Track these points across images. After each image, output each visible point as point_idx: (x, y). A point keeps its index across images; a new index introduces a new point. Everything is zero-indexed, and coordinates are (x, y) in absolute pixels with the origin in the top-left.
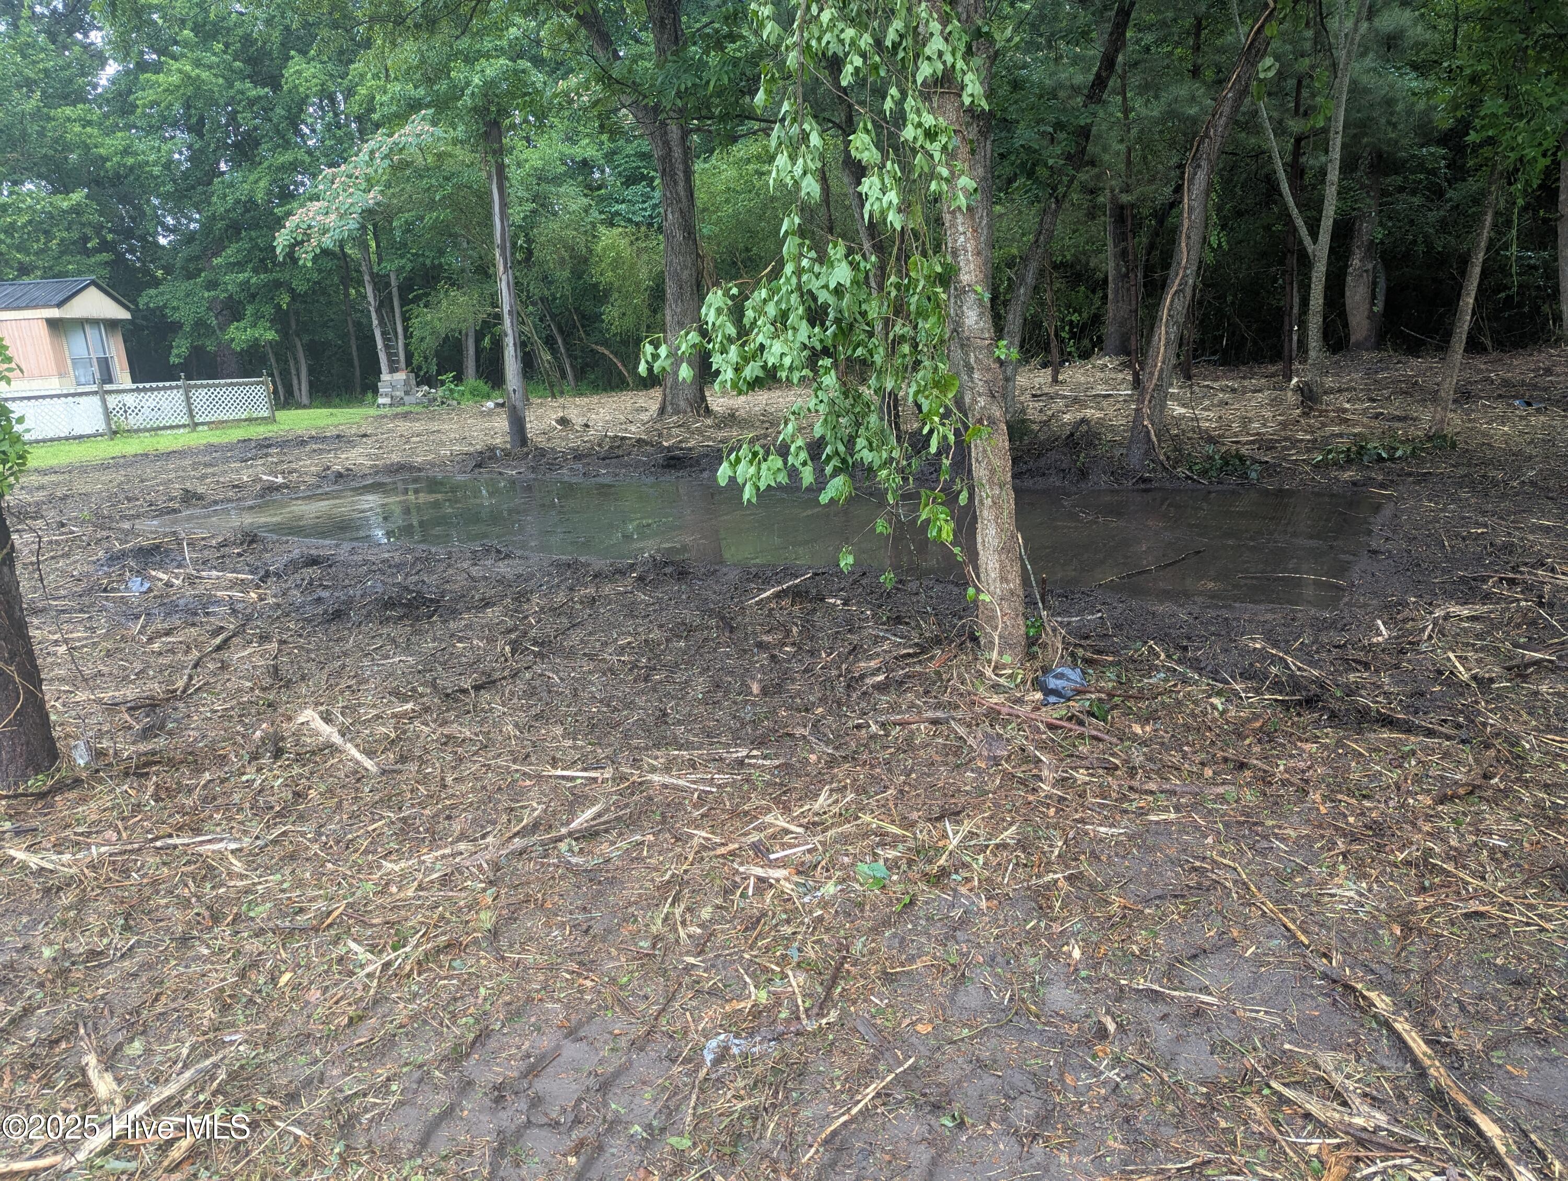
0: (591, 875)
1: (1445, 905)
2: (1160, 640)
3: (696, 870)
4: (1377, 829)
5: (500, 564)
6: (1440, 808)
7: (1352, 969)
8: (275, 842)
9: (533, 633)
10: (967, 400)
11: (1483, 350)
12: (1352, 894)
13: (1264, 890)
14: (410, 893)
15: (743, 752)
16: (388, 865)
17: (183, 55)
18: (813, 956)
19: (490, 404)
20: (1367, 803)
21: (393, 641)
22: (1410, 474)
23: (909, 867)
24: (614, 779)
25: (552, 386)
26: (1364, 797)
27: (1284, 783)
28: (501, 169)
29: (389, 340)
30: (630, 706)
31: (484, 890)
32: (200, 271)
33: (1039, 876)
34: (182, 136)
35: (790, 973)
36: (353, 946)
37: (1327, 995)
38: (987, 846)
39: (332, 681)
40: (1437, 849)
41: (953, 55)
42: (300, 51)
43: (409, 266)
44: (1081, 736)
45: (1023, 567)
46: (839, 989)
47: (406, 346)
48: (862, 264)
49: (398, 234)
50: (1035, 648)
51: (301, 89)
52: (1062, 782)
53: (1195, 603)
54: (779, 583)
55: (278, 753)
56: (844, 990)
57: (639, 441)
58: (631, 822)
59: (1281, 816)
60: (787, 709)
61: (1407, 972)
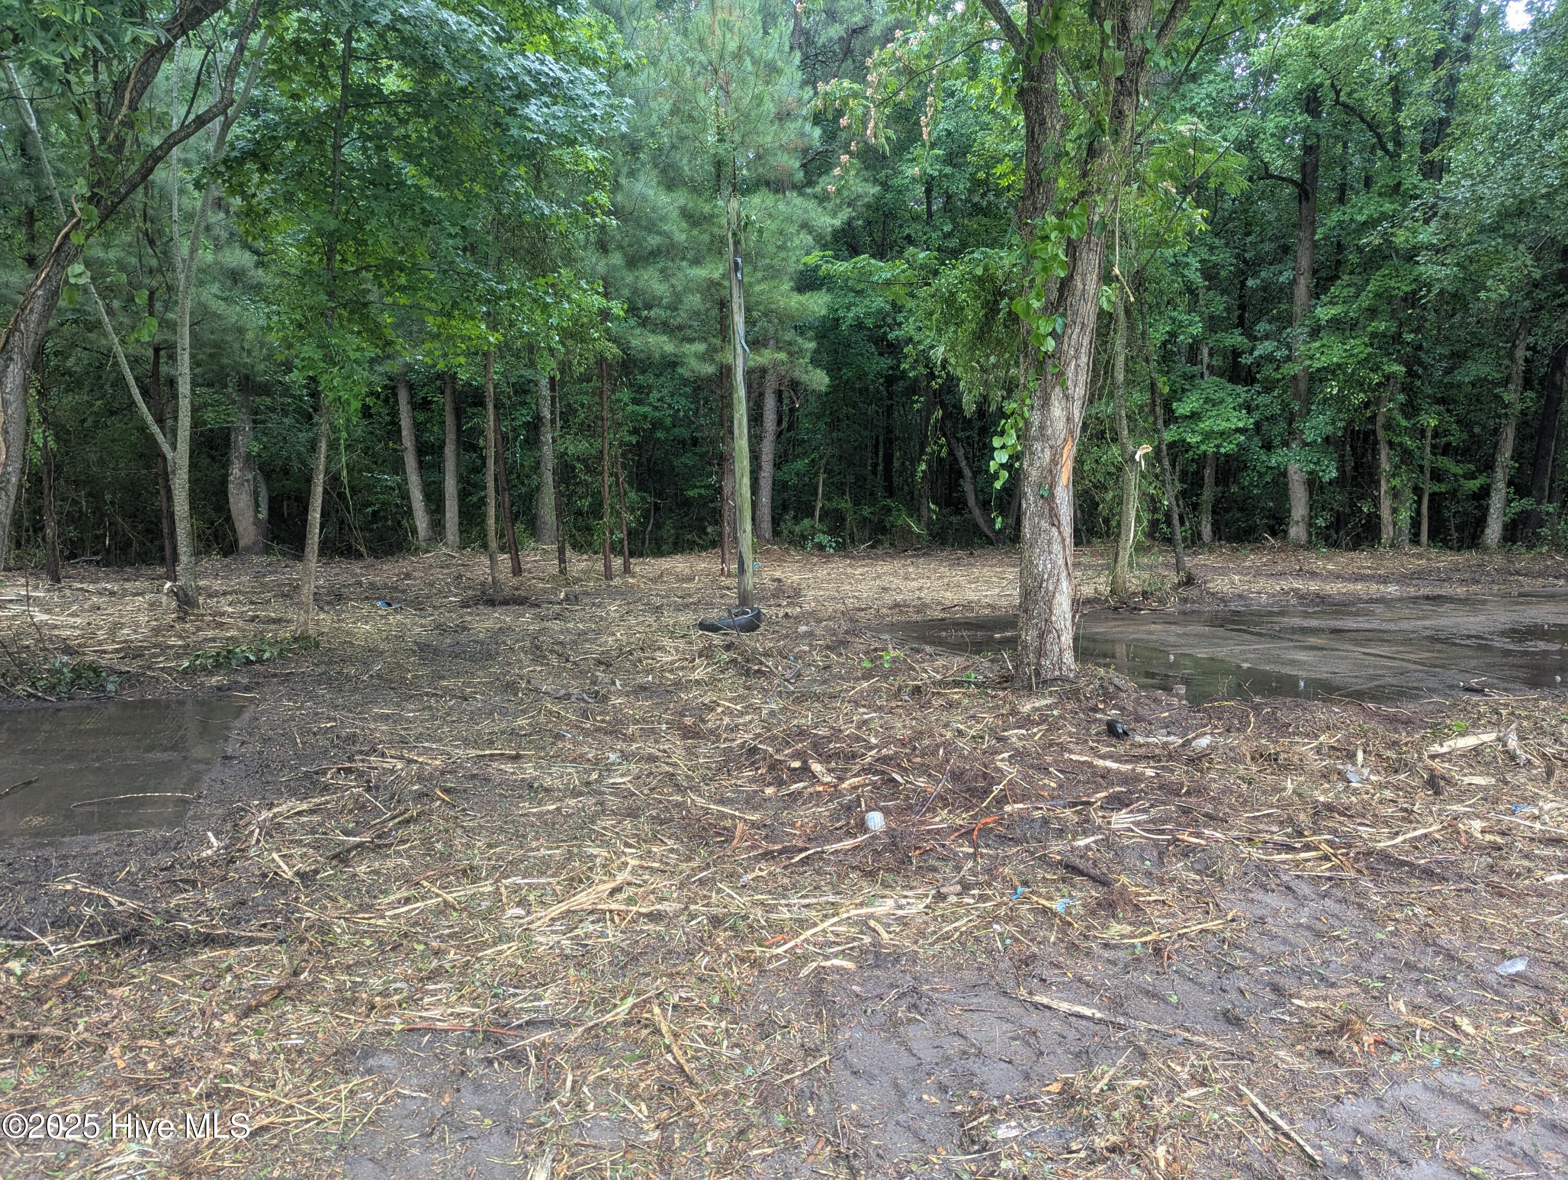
4: (176, 1067)
6: (244, 1022)
11: (359, 556)
12: (133, 1157)
20: (169, 1041)
22: (275, 675)
26: (169, 1034)
27: (81, 1045)
40: (235, 1070)
53: (11, 847)
59: (69, 1089)
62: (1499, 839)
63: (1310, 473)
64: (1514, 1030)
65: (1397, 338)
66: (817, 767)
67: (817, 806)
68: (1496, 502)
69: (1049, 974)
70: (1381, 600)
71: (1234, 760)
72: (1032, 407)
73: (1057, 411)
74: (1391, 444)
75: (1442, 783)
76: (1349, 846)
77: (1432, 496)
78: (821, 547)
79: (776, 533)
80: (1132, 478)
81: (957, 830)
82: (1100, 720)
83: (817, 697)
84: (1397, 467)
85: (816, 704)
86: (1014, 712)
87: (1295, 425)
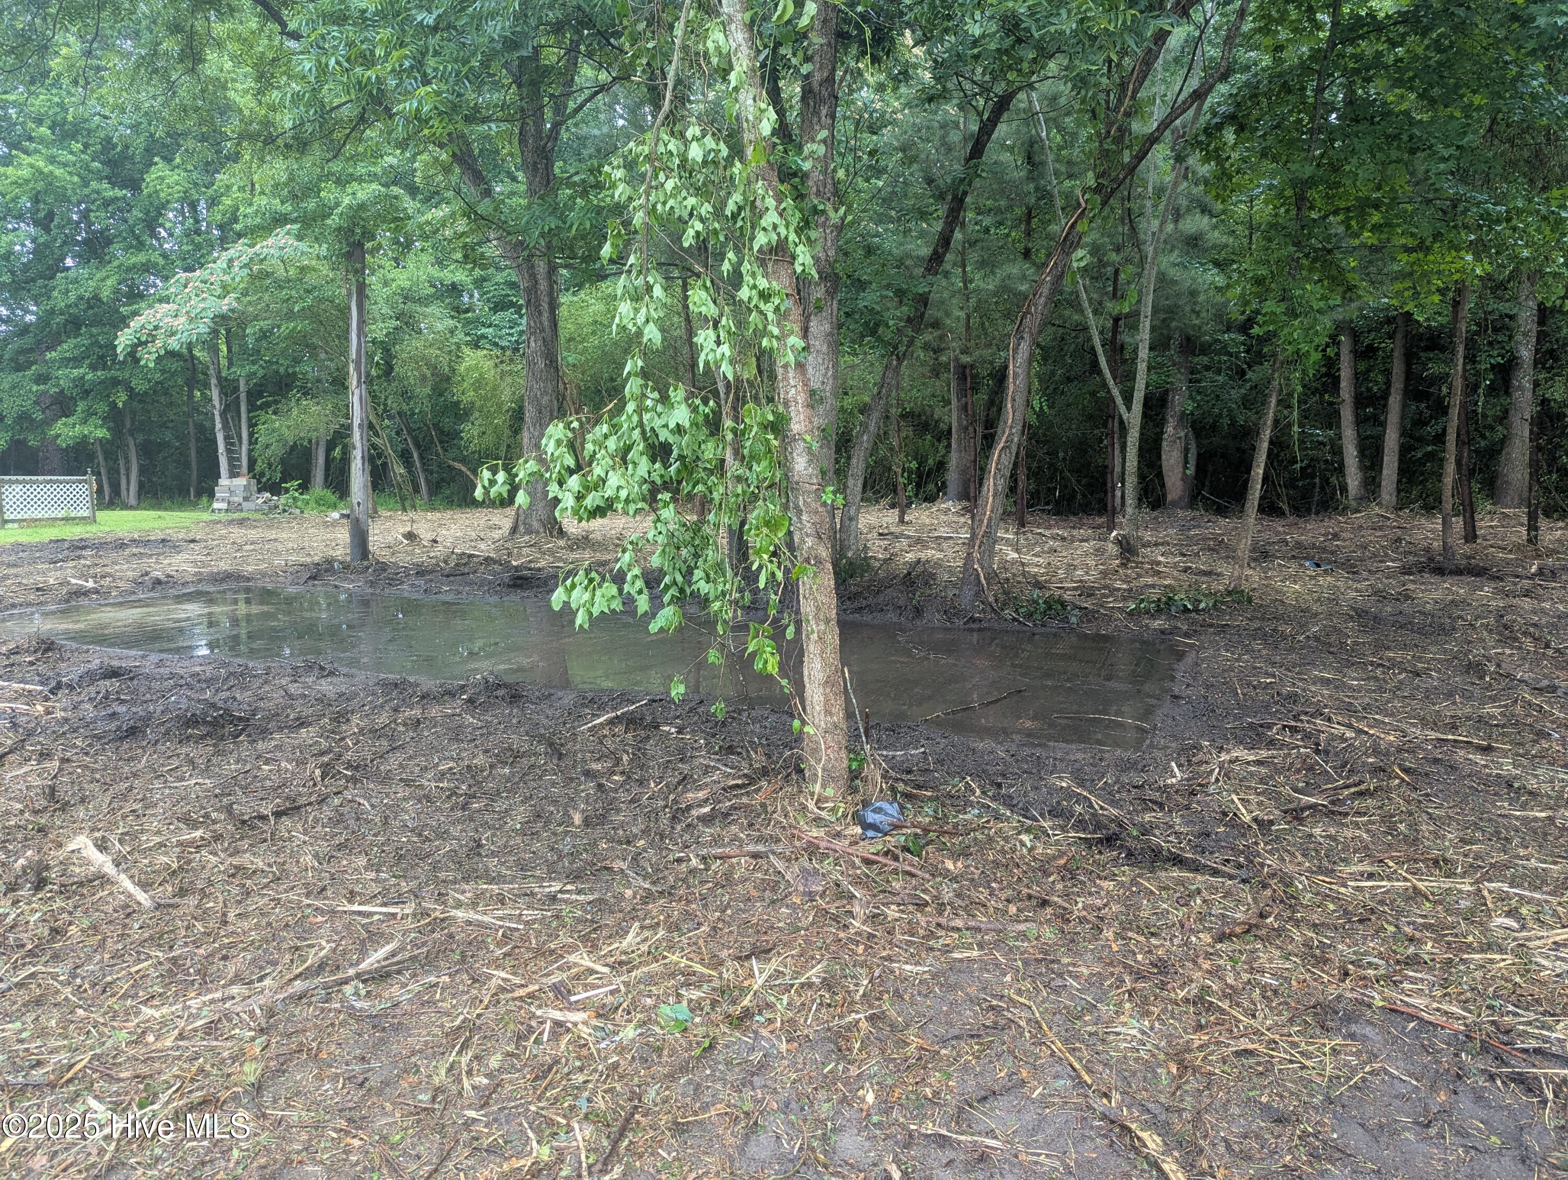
0: (375, 1021)
1: (1218, 1043)
2: (976, 776)
3: (490, 1015)
4: (1162, 967)
5: (323, 681)
6: (1219, 946)
7: (1129, 1107)
8: (20, 985)
9: (348, 756)
10: (796, 539)
11: (1281, 514)
12: (1134, 1032)
13: (1055, 1029)
14: (168, 1043)
15: (556, 887)
16: (147, 1011)
17: (37, 151)
18: (603, 1107)
19: (336, 515)
20: (1154, 941)
21: (191, 762)
22: (1211, 626)
23: (713, 1009)
24: (414, 915)
25: (403, 499)
26: (1153, 934)
27: (1082, 920)
28: (362, 288)
29: (233, 444)
30: (443, 835)
31: (253, 1039)
32: (32, 363)
33: (841, 1017)
34: (27, 229)
35: (576, 1126)
36: (93, 1103)
37: (1105, 1136)
38: (792, 985)
39: (115, 805)
40: (1215, 988)
41: (787, 227)
42: (164, 158)
43: (261, 373)
44: (895, 872)
45: (848, 701)
46: (626, 1143)
47: (250, 451)
48: (701, 408)
49: (250, 341)
50: (858, 782)
51: (162, 195)
52: (873, 918)
53: (1013, 741)
54: (615, 709)
55: (40, 884)
56: (631, 1142)
57: (488, 559)
58: (429, 962)
59: (1077, 954)
60: (608, 841)
61: (1180, 1111)
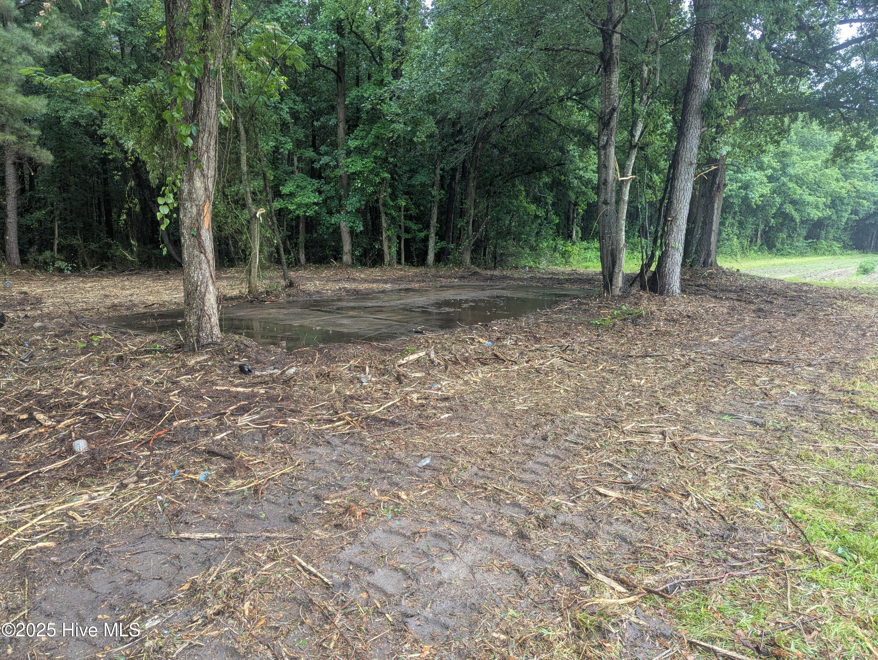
62: (424, 402)
63: (351, 227)
64: (424, 492)
65: (385, 160)
66: (40, 417)
67: (40, 442)
68: (431, 243)
69: (190, 518)
70: (383, 292)
71: (307, 379)
72: (182, 181)
73: (198, 183)
74: (386, 213)
75: (402, 378)
76: (359, 415)
77: (406, 240)
78: (61, 270)
79: (24, 261)
80: (256, 228)
81: (140, 442)
82: (236, 365)
83: (45, 370)
84: (390, 225)
85: (44, 374)
86: (184, 366)
87: (342, 202)
